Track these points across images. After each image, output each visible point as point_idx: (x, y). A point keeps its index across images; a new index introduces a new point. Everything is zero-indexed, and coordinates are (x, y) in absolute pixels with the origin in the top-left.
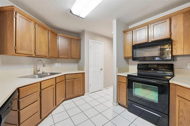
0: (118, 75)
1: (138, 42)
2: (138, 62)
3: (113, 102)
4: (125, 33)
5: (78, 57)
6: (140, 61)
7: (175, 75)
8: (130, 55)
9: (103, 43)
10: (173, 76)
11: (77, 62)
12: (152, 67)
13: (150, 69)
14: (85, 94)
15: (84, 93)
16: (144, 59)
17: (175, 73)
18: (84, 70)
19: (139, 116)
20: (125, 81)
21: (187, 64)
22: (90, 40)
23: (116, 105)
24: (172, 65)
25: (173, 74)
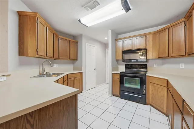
0: (112, 73)
1: (126, 49)
2: (125, 63)
3: (109, 94)
4: (117, 41)
5: (75, 58)
6: (127, 62)
7: (148, 71)
8: (121, 58)
9: (96, 46)
10: (147, 72)
11: (73, 63)
12: (135, 66)
13: (133, 68)
14: (83, 92)
15: (82, 90)
16: (130, 61)
17: (148, 70)
18: (81, 70)
19: (128, 100)
20: (118, 77)
21: (154, 65)
22: (87, 44)
23: (111, 96)
24: (146, 65)
25: (147, 70)
